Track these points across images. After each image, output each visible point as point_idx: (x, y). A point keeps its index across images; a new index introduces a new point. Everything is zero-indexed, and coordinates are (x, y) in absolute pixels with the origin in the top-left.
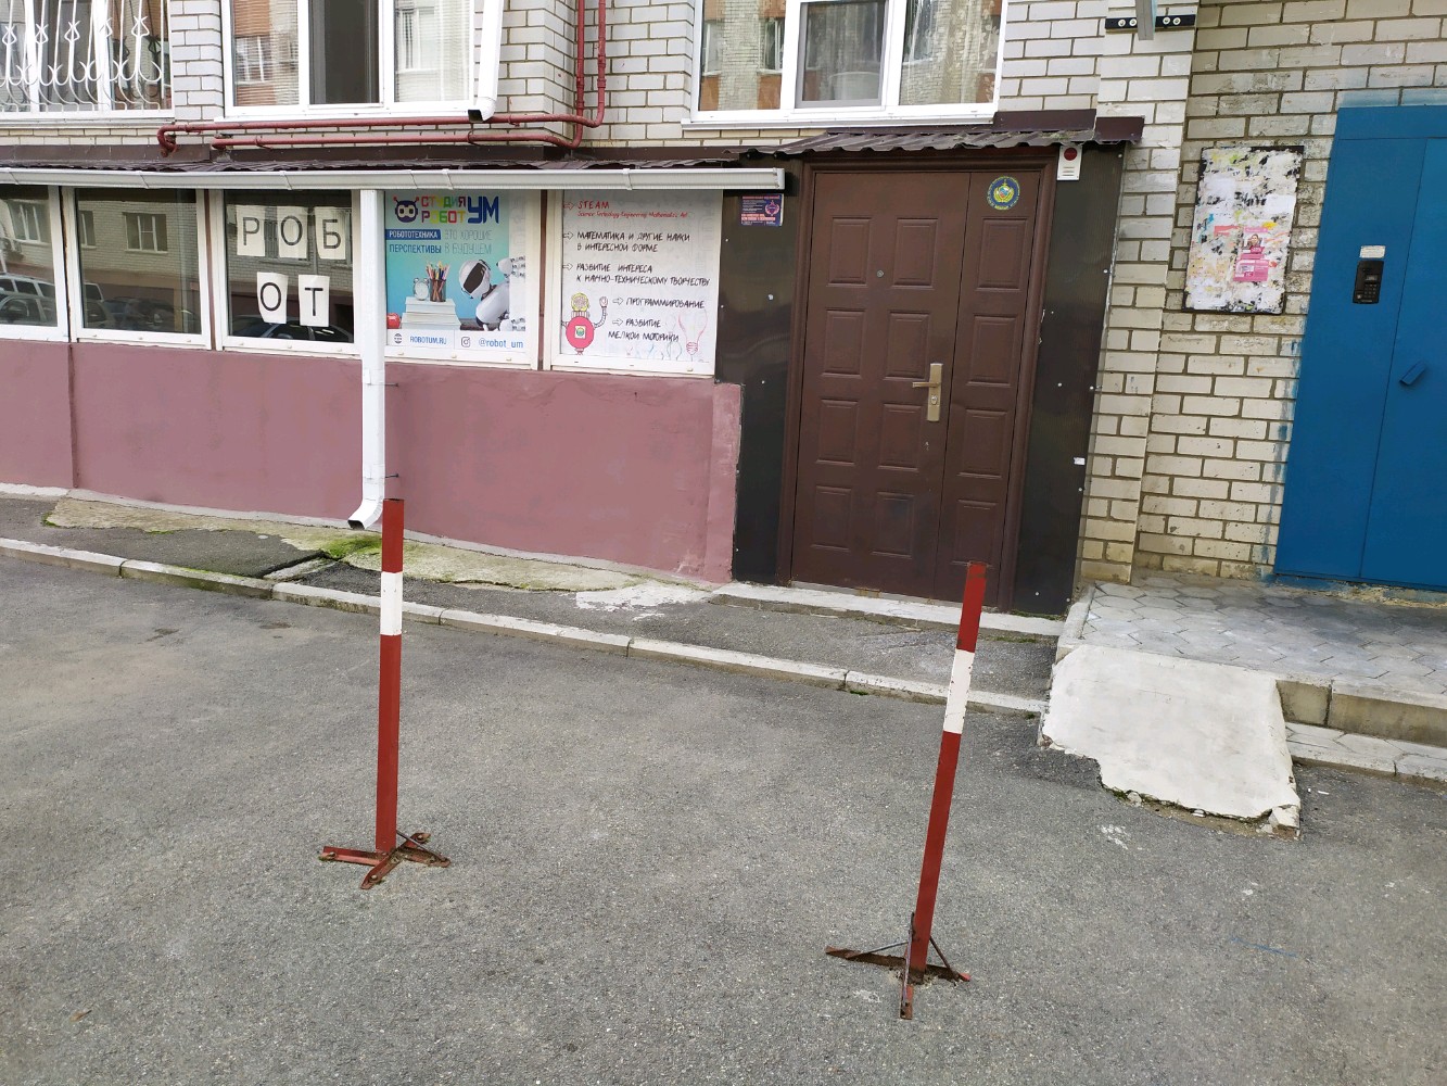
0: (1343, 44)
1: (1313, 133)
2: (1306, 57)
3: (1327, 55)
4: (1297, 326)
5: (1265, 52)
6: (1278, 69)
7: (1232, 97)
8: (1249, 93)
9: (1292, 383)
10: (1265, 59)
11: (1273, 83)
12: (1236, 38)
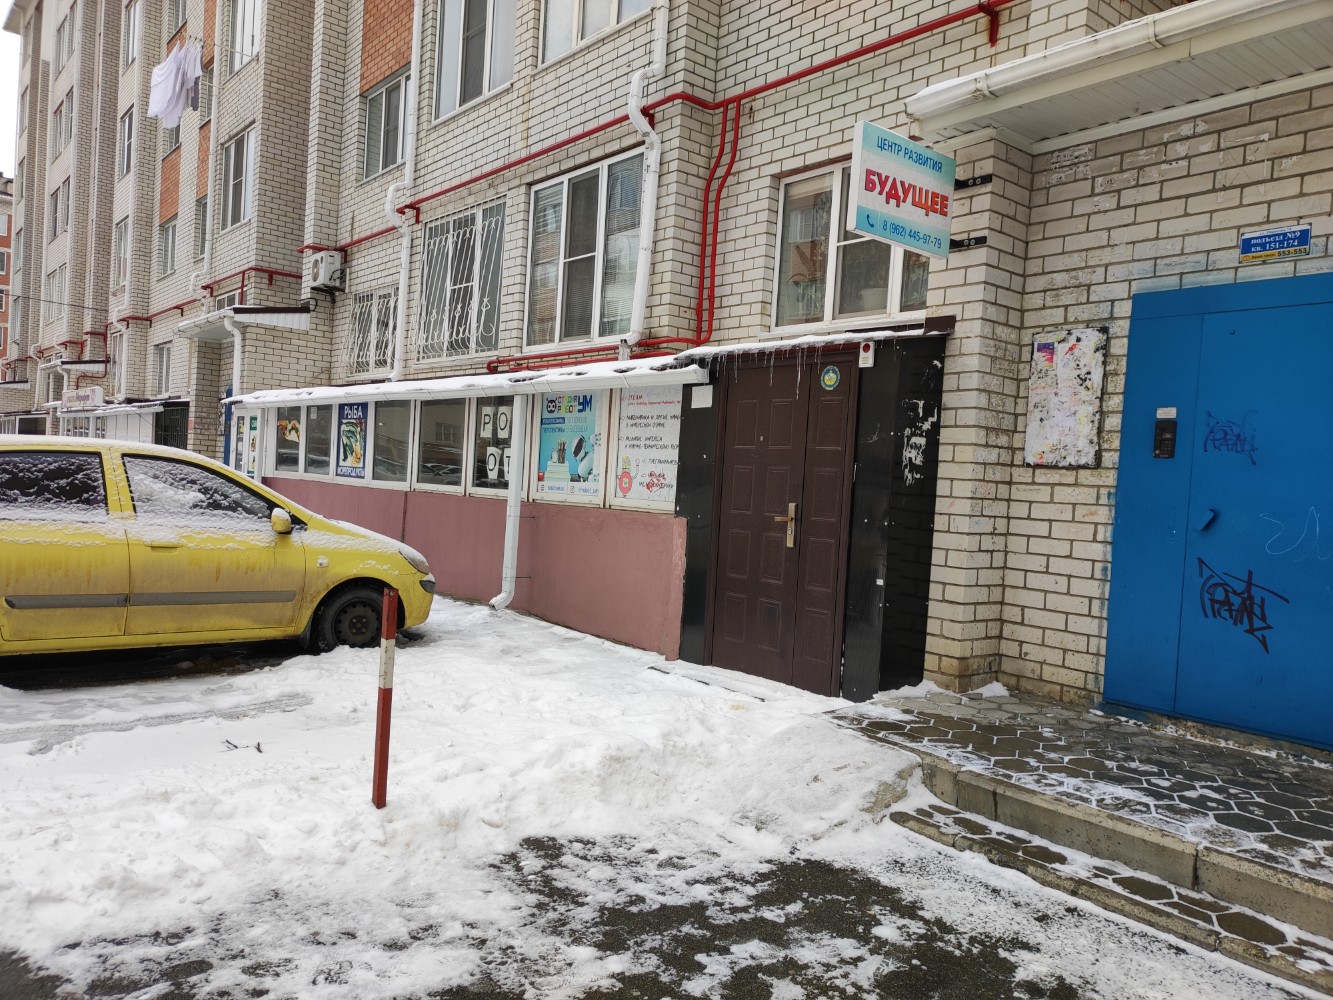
0: (1134, 243)
1: (1115, 315)
2: (1106, 256)
3: (1123, 253)
4: (1110, 478)
5: (1076, 255)
6: (1086, 267)
7: (1054, 293)
8: (1066, 288)
9: (1110, 528)
10: (1076, 260)
11: (1084, 277)
12: (1055, 246)
